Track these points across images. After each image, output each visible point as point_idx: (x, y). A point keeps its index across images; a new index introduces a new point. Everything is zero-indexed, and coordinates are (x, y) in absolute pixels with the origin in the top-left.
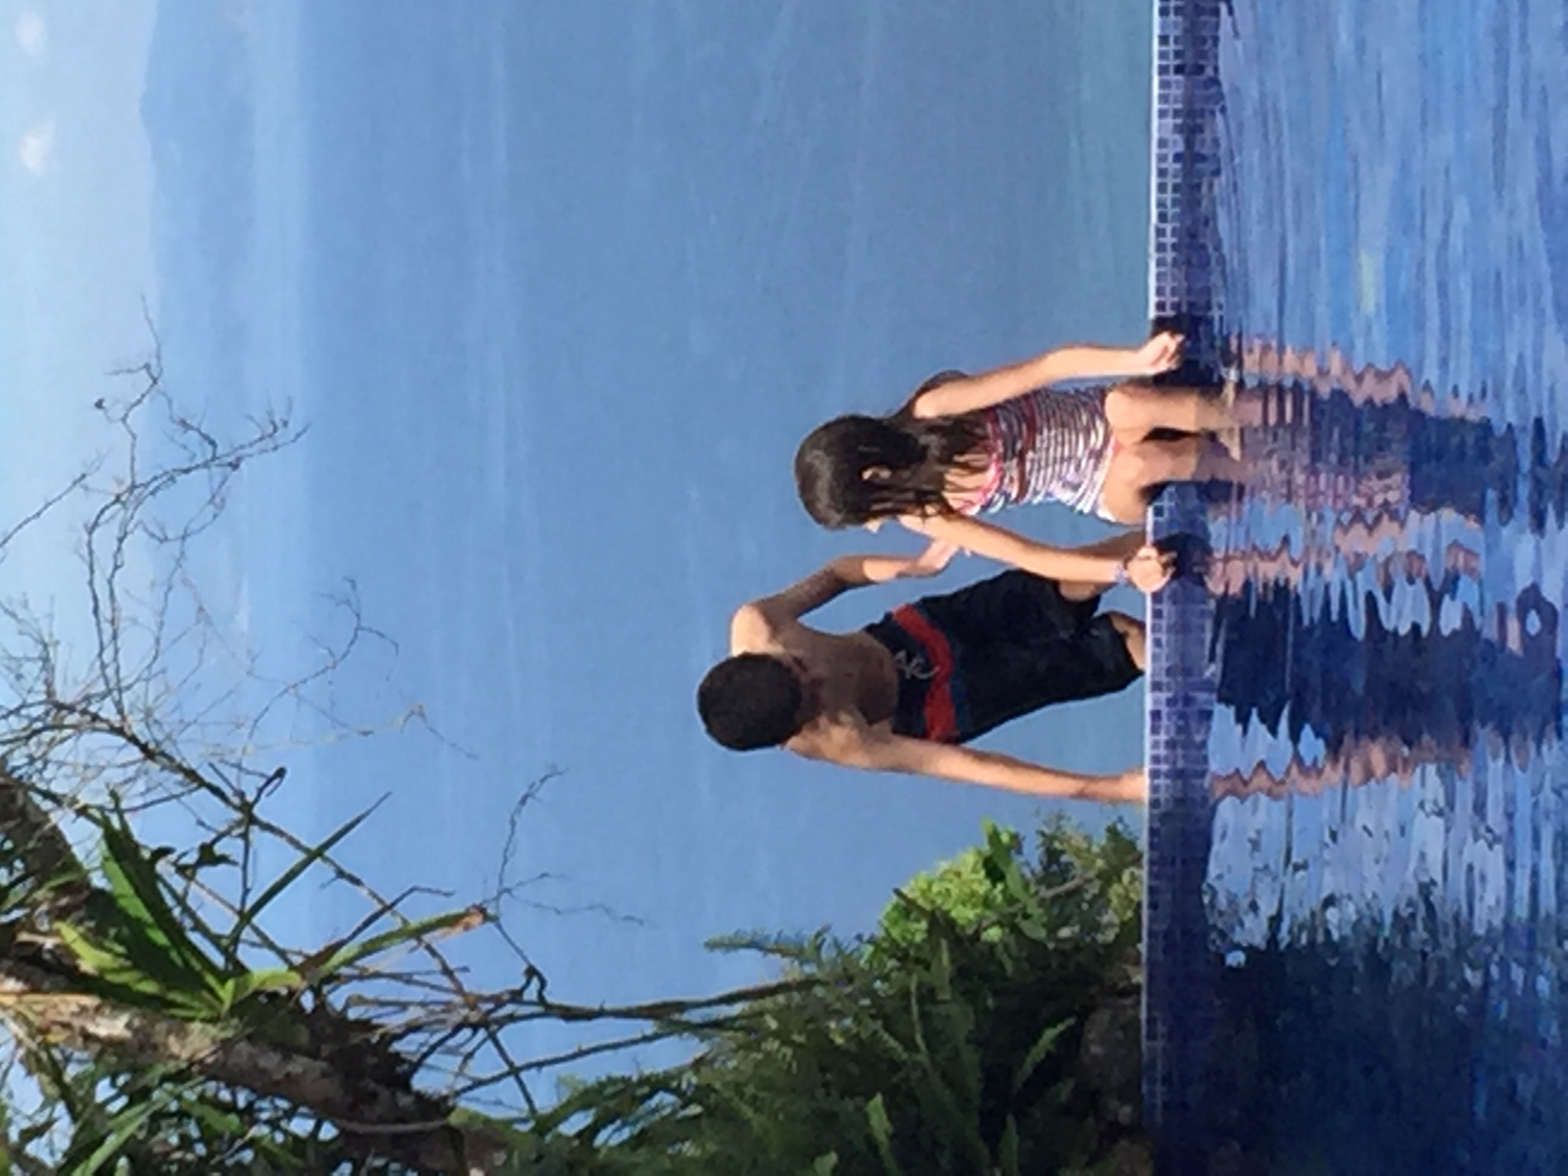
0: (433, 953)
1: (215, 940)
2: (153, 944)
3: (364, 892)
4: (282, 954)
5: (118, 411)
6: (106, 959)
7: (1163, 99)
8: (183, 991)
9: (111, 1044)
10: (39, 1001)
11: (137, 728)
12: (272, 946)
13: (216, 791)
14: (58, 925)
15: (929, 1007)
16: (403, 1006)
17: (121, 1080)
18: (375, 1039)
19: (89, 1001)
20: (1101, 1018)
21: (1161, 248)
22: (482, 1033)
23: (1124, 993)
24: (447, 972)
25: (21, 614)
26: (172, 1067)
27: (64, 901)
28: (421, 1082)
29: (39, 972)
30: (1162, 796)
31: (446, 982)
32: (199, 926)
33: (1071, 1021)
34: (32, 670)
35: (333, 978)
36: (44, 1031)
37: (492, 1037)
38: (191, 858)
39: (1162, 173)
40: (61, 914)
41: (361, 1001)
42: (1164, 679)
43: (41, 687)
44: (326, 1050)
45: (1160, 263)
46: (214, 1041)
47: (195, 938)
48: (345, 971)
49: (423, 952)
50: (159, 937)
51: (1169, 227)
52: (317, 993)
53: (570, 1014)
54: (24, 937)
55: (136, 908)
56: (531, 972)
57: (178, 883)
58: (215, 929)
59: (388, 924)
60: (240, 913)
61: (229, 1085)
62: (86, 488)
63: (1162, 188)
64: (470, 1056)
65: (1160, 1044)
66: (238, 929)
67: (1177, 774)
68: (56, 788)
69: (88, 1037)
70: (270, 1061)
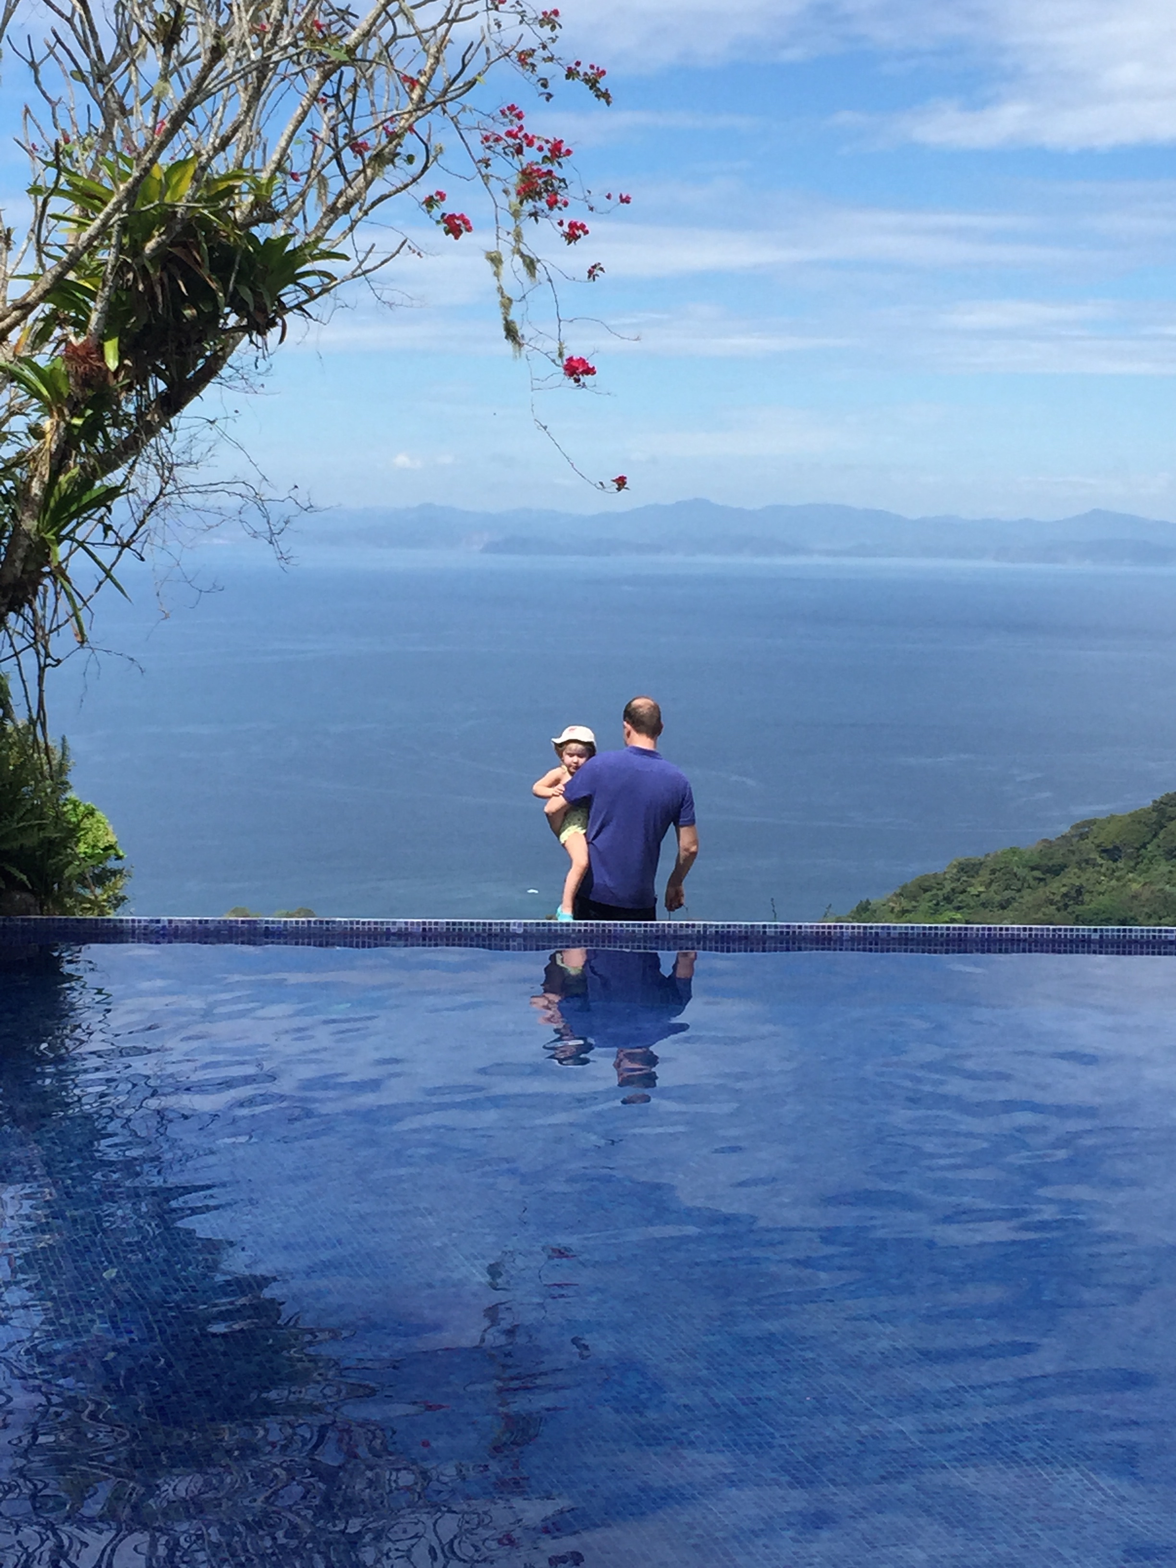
0: (67, 621)
1: (73, 531)
2: (72, 504)
3: (93, 592)
4: (66, 559)
5: (293, 494)
6: (65, 486)
7: (412, 923)
8: (50, 517)
9: (28, 487)
10: (46, 458)
11: (162, 500)
12: (70, 554)
13: (136, 532)
14: (78, 467)
15: (36, 829)
16: (44, 607)
17: (13, 491)
18: (30, 597)
19: (46, 479)
20: (30, 899)
21: (352, 923)
22: (32, 641)
23: (41, 908)
24: (59, 626)
25: (210, 454)
26: (19, 512)
27: (89, 469)
28: (12, 615)
29: (59, 457)
30: (124, 924)
31: (54, 626)
32: (79, 524)
33: (30, 886)
34: (186, 457)
35: (56, 579)
36: (34, 460)
37: (31, 646)
38: (106, 521)
39: (382, 923)
40: (83, 466)
41: (46, 591)
42: (173, 925)
43: (179, 461)
44: (25, 577)
45: (346, 922)
46: (30, 530)
47: (74, 523)
48: (59, 585)
49: (66, 617)
50: (73, 508)
51: (360, 926)
52: (50, 573)
53: (41, 678)
54: (74, 452)
55: (86, 499)
56: (59, 662)
57: (97, 516)
58: (77, 531)
59: (79, 603)
60: (84, 541)
61: (10, 536)
62: (261, 482)
63: (376, 923)
64: (23, 637)
65: (19, 923)
66: (77, 541)
67: (133, 930)
68: (137, 466)
69: (31, 478)
70: (21, 553)
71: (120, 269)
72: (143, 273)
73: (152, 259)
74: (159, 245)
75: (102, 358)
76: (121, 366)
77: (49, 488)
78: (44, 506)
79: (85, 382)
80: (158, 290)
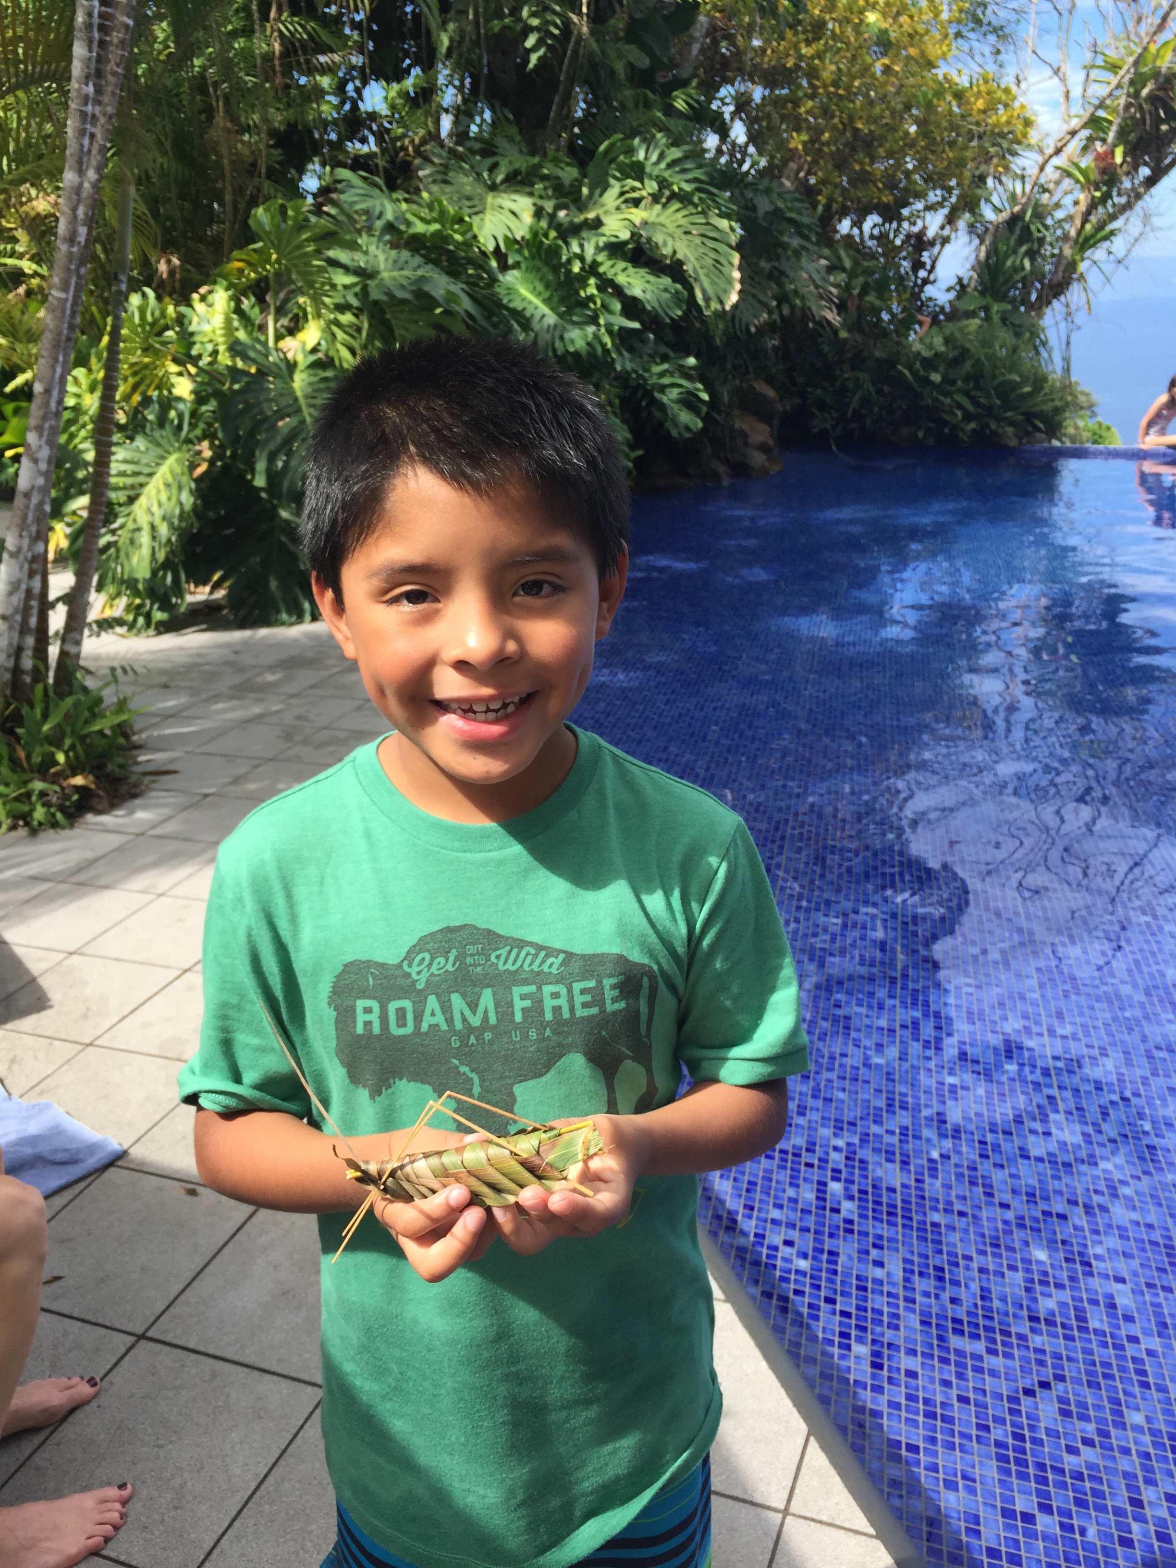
2: (1091, 240)
6: (1089, 230)
8: (1079, 248)
9: (1068, 232)
10: (1080, 216)
14: (1097, 219)
33: (1045, 430)
35: (1079, 281)
36: (1073, 217)
40: (1099, 219)
41: (1073, 288)
44: (1063, 280)
46: (1068, 255)
47: (1091, 250)
48: (1081, 285)
49: (1084, 303)
50: (1092, 242)
52: (1077, 278)
54: (1095, 211)
55: (1100, 236)
57: (1105, 246)
58: (1093, 255)
59: (1091, 295)
60: (1096, 260)
64: (1061, 313)
66: (1092, 260)
68: (1130, 217)
69: (1071, 227)
70: (1062, 268)
71: (1128, 106)
72: (1140, 106)
73: (1146, 100)
74: (1151, 91)
75: (1113, 158)
76: (1124, 161)
77: (1079, 233)
78: (1076, 242)
79: (1104, 171)
80: (1148, 117)
